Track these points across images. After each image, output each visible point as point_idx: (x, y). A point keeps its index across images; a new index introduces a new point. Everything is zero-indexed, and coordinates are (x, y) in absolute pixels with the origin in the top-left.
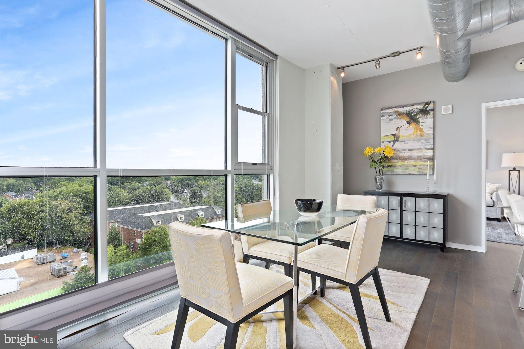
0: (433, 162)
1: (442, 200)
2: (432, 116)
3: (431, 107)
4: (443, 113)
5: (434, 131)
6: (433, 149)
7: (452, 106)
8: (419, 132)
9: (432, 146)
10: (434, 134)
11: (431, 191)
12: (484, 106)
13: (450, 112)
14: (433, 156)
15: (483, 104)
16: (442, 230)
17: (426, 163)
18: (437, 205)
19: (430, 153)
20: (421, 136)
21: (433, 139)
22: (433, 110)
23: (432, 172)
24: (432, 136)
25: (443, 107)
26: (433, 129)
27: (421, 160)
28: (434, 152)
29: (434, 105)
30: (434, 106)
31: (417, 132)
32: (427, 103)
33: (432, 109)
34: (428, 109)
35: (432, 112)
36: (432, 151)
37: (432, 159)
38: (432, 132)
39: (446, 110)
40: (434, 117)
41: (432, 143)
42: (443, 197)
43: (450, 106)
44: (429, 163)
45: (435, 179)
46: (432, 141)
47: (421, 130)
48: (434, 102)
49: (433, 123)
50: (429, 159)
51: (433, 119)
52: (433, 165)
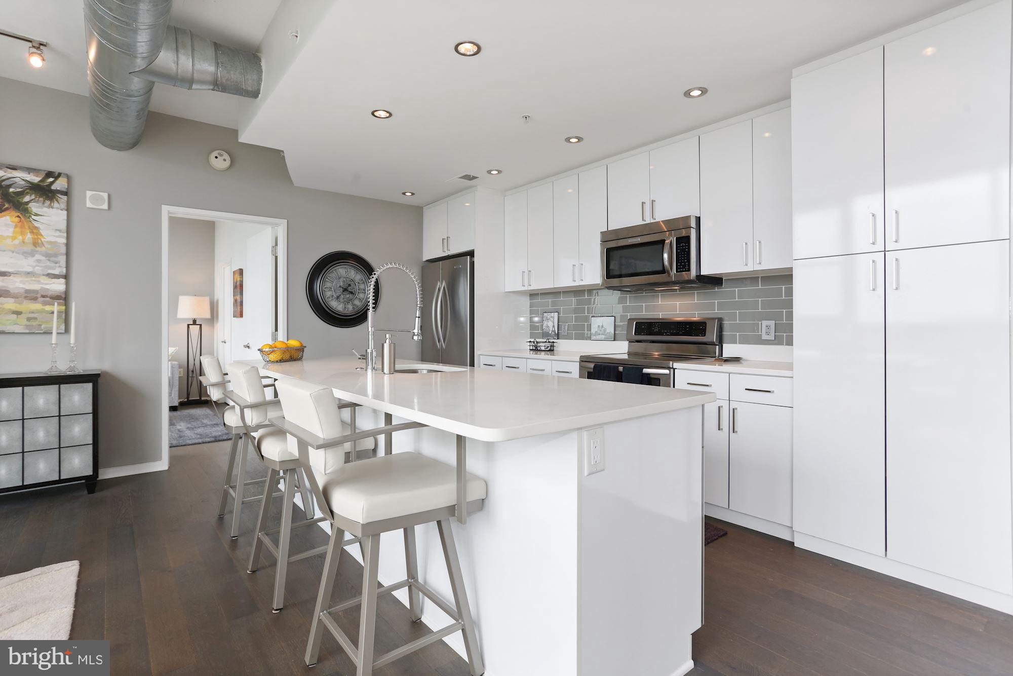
0: (67, 305)
1: (89, 386)
2: (63, 205)
3: (60, 184)
4: (89, 204)
5: (68, 238)
6: (66, 277)
7: (109, 196)
8: (29, 236)
9: (64, 271)
10: (68, 245)
11: (63, 367)
12: (167, 211)
13: (105, 206)
14: (67, 293)
15: (164, 207)
16: (91, 447)
17: (49, 308)
18: (79, 397)
19: (58, 286)
20: (36, 244)
21: (65, 257)
22: (66, 193)
23: (63, 327)
24: (63, 250)
25: (89, 194)
26: (65, 235)
27: (37, 299)
28: (67, 284)
29: (69, 183)
30: (68, 186)
31: (23, 233)
32: (50, 174)
33: (65, 190)
34: (53, 188)
35: (65, 198)
36: (63, 281)
37: (64, 298)
38: (64, 241)
39: (94, 199)
40: (68, 209)
41: (63, 263)
42: (92, 378)
43: (105, 195)
44: (56, 308)
45: (72, 341)
46: (63, 259)
47: (35, 231)
48: (68, 176)
49: (65, 222)
50: (56, 298)
51: (65, 212)
52: (67, 313)
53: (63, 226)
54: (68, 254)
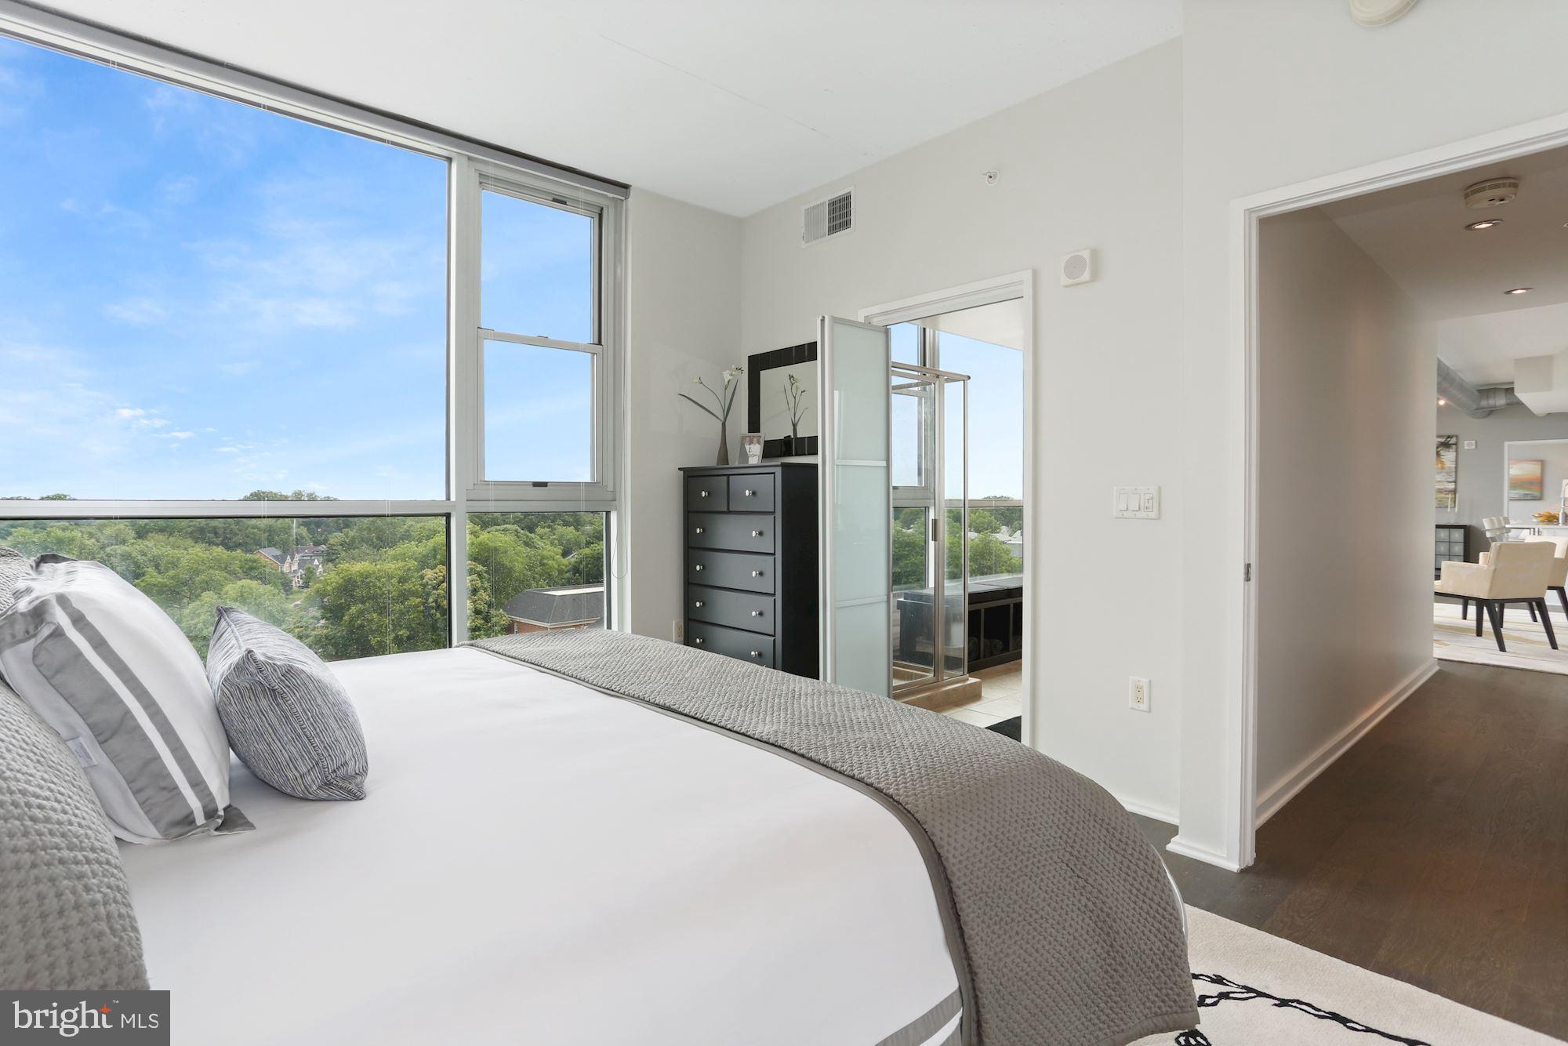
0: (1455, 494)
1: (1462, 530)
2: (1454, 450)
3: (1453, 441)
4: (1466, 448)
5: (1456, 464)
6: (1455, 482)
7: (1476, 442)
8: (1440, 465)
9: (1454, 479)
10: (1456, 468)
11: (1452, 522)
13: (1474, 447)
14: (1455, 489)
15: (1505, 443)
17: (1447, 496)
18: (1458, 535)
19: (1452, 486)
20: (1443, 468)
22: (1455, 444)
23: (1454, 504)
24: (1454, 470)
25: (1466, 442)
26: (1455, 462)
27: (1442, 492)
28: (1456, 485)
29: (1457, 439)
30: (1457, 441)
31: (1437, 464)
32: (1449, 437)
34: (1450, 442)
35: (1455, 446)
36: (1453, 483)
37: (1454, 492)
38: (1454, 466)
39: (1468, 445)
40: (1456, 451)
41: (1454, 476)
42: (1464, 527)
43: (1474, 442)
44: (1450, 496)
45: (1457, 510)
46: (1454, 474)
47: (1442, 463)
48: (1457, 436)
49: (1455, 456)
50: (1450, 491)
51: (1455, 453)
52: (1455, 498)
53: (1454, 459)
54: (1456, 472)
